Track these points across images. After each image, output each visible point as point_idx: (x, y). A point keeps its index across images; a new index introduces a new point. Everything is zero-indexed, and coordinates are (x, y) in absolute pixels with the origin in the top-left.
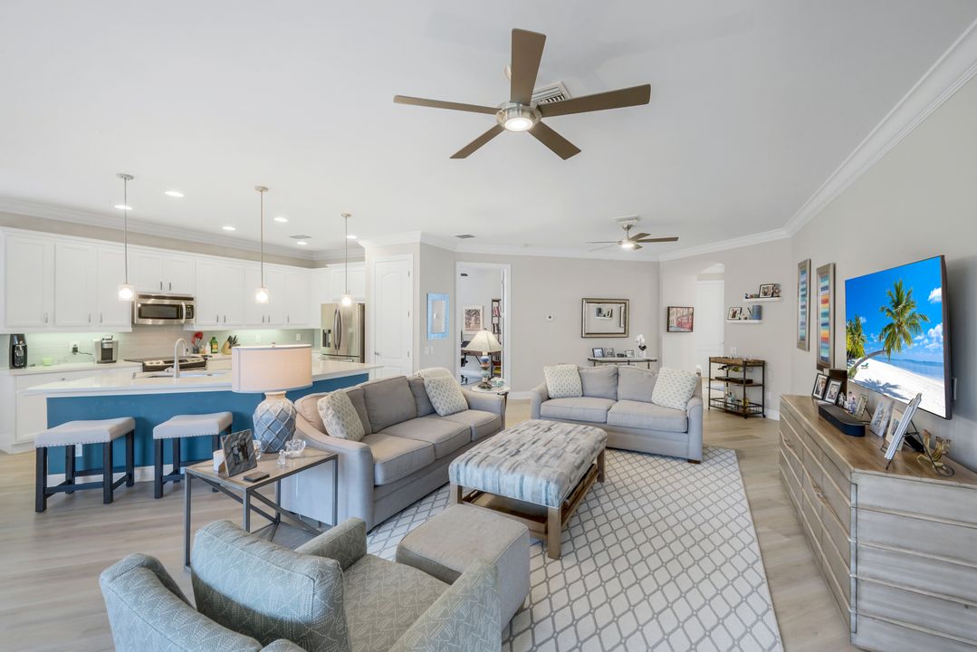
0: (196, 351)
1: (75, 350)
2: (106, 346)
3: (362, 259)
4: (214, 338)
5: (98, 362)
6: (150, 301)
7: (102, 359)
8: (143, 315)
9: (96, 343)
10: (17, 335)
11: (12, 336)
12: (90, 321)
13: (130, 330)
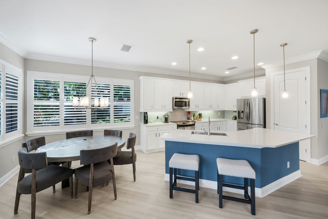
0: (188, 119)
1: (158, 118)
2: (166, 117)
3: (264, 75)
4: (194, 114)
5: (164, 122)
6: (178, 100)
7: (165, 121)
8: (176, 105)
9: (164, 115)
10: (146, 112)
11: (144, 113)
12: (162, 108)
13: (172, 111)
